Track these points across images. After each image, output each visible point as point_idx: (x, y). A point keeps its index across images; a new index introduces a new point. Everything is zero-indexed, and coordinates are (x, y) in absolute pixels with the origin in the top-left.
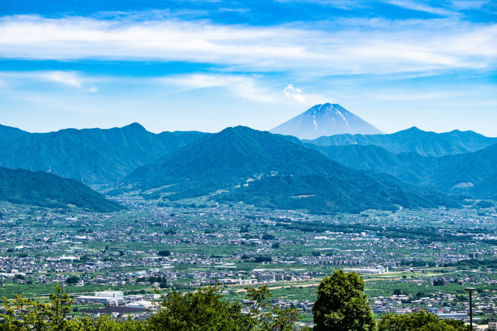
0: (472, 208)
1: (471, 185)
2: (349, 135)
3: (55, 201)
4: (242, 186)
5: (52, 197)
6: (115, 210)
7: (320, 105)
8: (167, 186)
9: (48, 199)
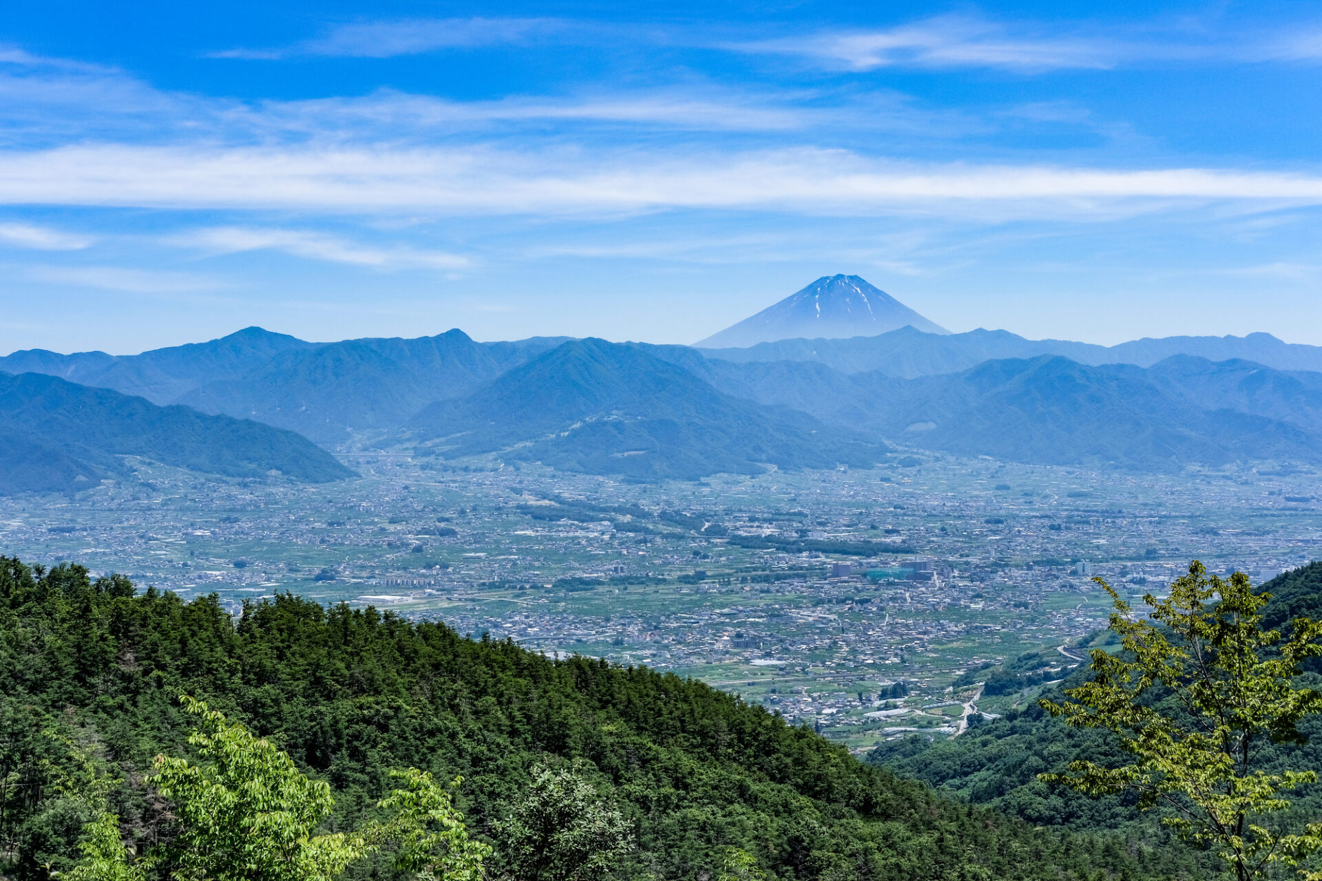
0: (887, 468)
1: (932, 426)
2: (803, 341)
3: (253, 466)
4: (558, 436)
5: (250, 460)
6: (338, 478)
7: (827, 278)
8: (459, 435)
9: (245, 462)
